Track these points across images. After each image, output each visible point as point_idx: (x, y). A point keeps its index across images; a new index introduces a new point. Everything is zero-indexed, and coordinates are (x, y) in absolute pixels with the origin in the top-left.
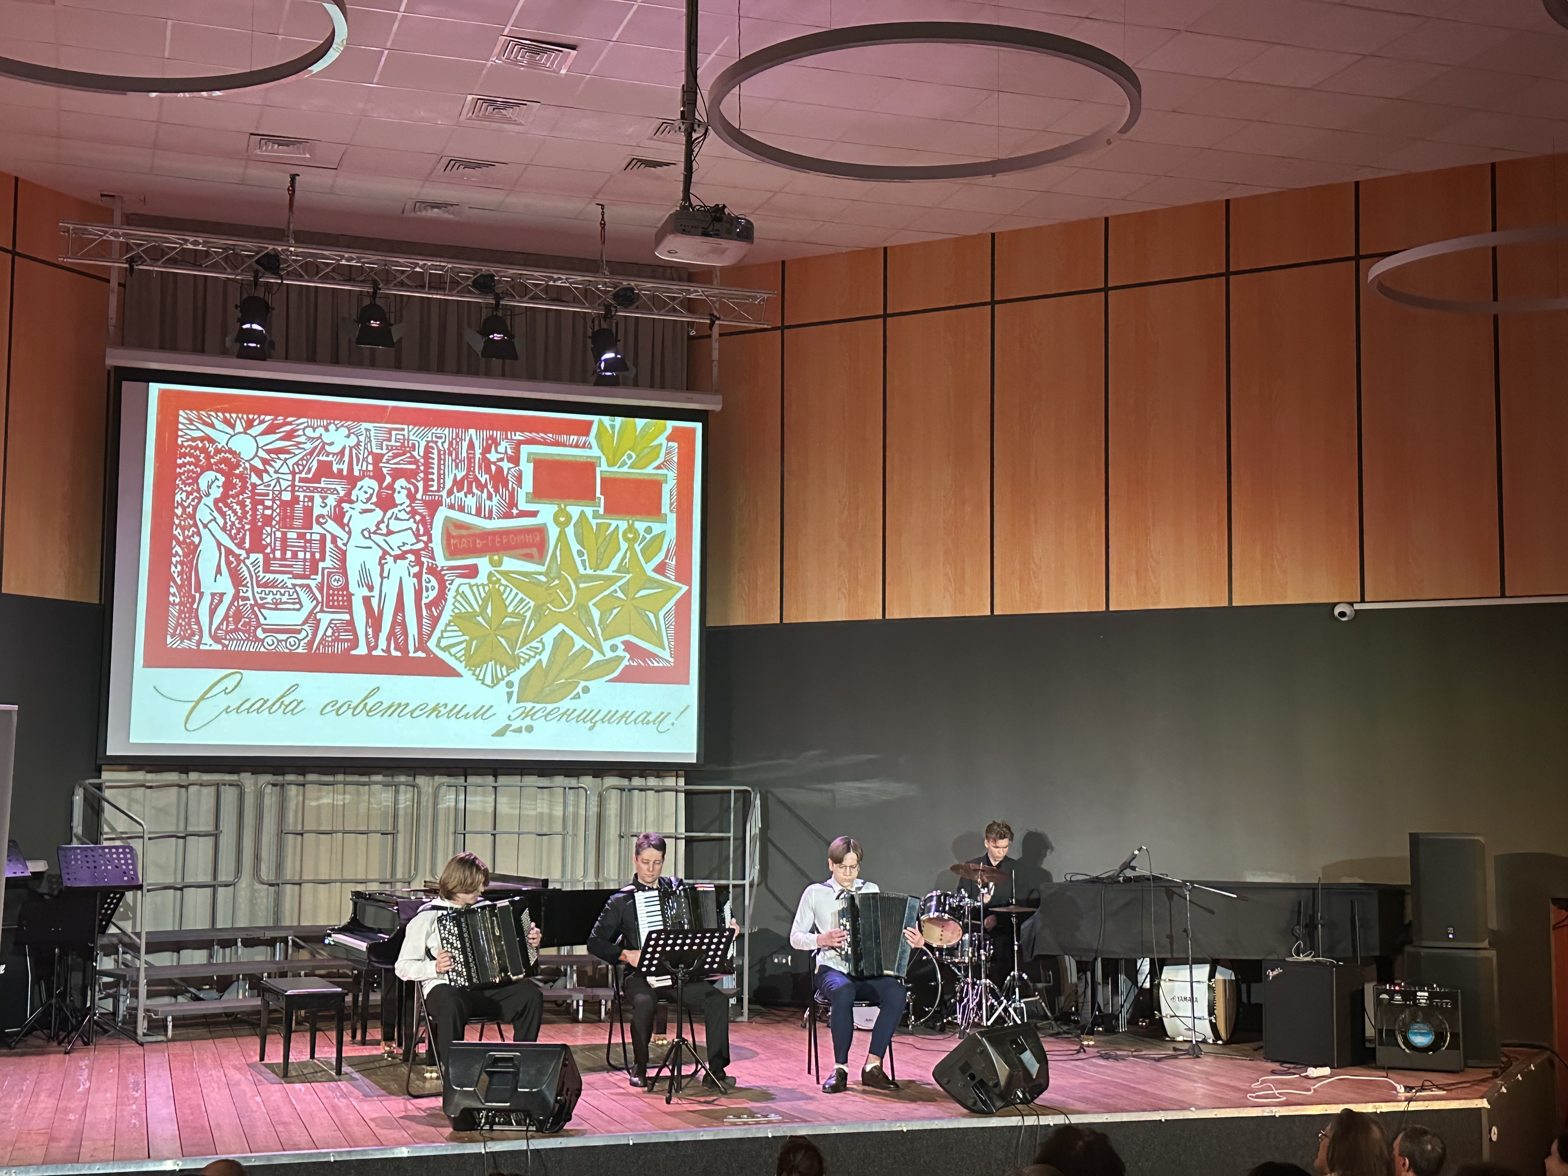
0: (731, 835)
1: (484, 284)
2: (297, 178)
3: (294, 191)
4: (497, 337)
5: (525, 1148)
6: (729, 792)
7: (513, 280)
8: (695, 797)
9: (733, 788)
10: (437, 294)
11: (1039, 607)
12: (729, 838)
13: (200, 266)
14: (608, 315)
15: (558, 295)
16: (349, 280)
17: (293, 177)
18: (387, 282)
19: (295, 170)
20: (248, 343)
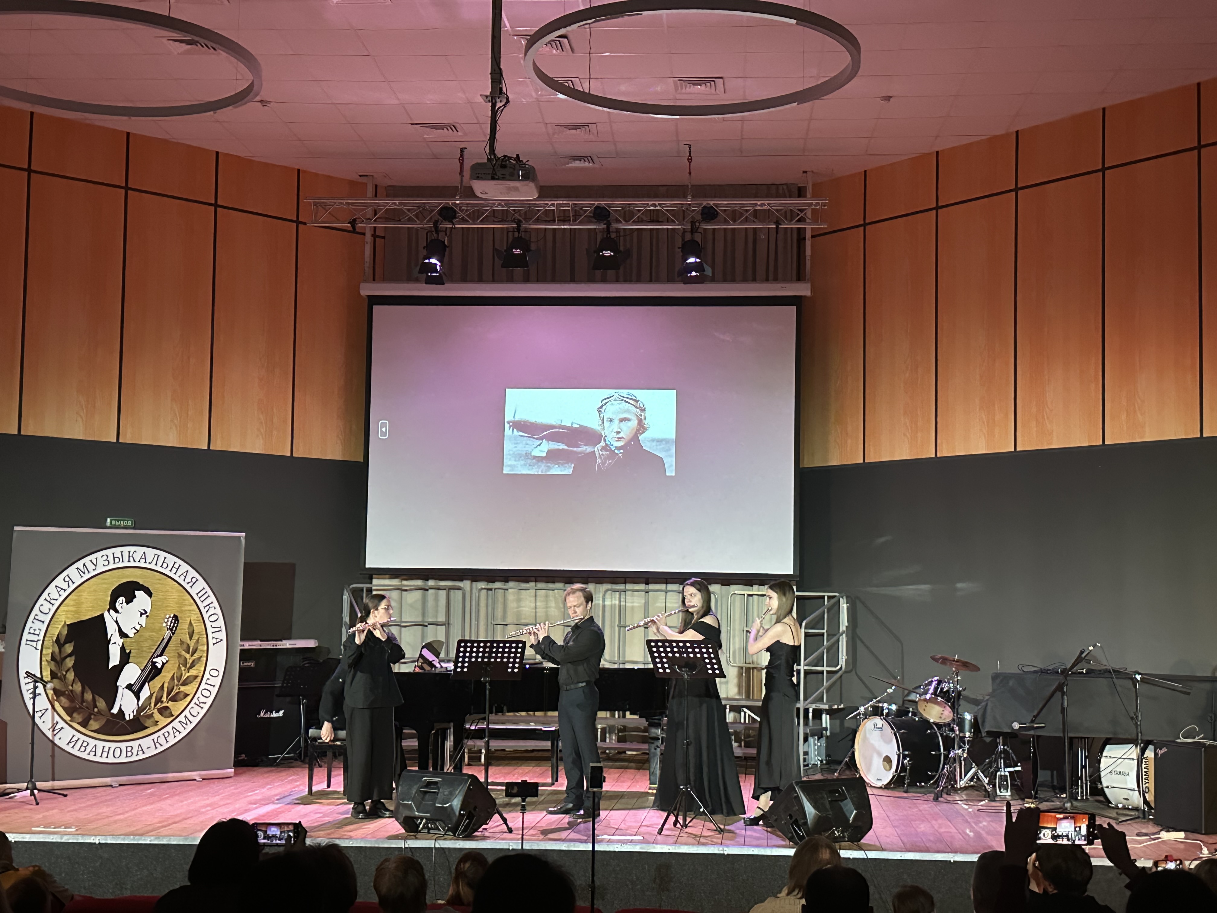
0: (825, 631)
1: (600, 214)
2: (465, 150)
3: (463, 160)
4: (607, 253)
5: (433, 846)
6: (823, 597)
7: (623, 209)
8: (807, 601)
9: (826, 594)
10: (564, 225)
11: (1051, 444)
12: (823, 635)
13: (400, 220)
14: (694, 230)
15: (654, 217)
16: (502, 221)
17: (462, 150)
18: (527, 219)
19: (463, 145)
20: (431, 273)
